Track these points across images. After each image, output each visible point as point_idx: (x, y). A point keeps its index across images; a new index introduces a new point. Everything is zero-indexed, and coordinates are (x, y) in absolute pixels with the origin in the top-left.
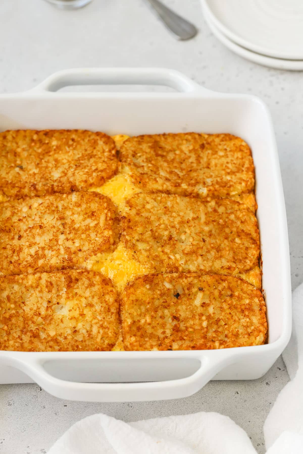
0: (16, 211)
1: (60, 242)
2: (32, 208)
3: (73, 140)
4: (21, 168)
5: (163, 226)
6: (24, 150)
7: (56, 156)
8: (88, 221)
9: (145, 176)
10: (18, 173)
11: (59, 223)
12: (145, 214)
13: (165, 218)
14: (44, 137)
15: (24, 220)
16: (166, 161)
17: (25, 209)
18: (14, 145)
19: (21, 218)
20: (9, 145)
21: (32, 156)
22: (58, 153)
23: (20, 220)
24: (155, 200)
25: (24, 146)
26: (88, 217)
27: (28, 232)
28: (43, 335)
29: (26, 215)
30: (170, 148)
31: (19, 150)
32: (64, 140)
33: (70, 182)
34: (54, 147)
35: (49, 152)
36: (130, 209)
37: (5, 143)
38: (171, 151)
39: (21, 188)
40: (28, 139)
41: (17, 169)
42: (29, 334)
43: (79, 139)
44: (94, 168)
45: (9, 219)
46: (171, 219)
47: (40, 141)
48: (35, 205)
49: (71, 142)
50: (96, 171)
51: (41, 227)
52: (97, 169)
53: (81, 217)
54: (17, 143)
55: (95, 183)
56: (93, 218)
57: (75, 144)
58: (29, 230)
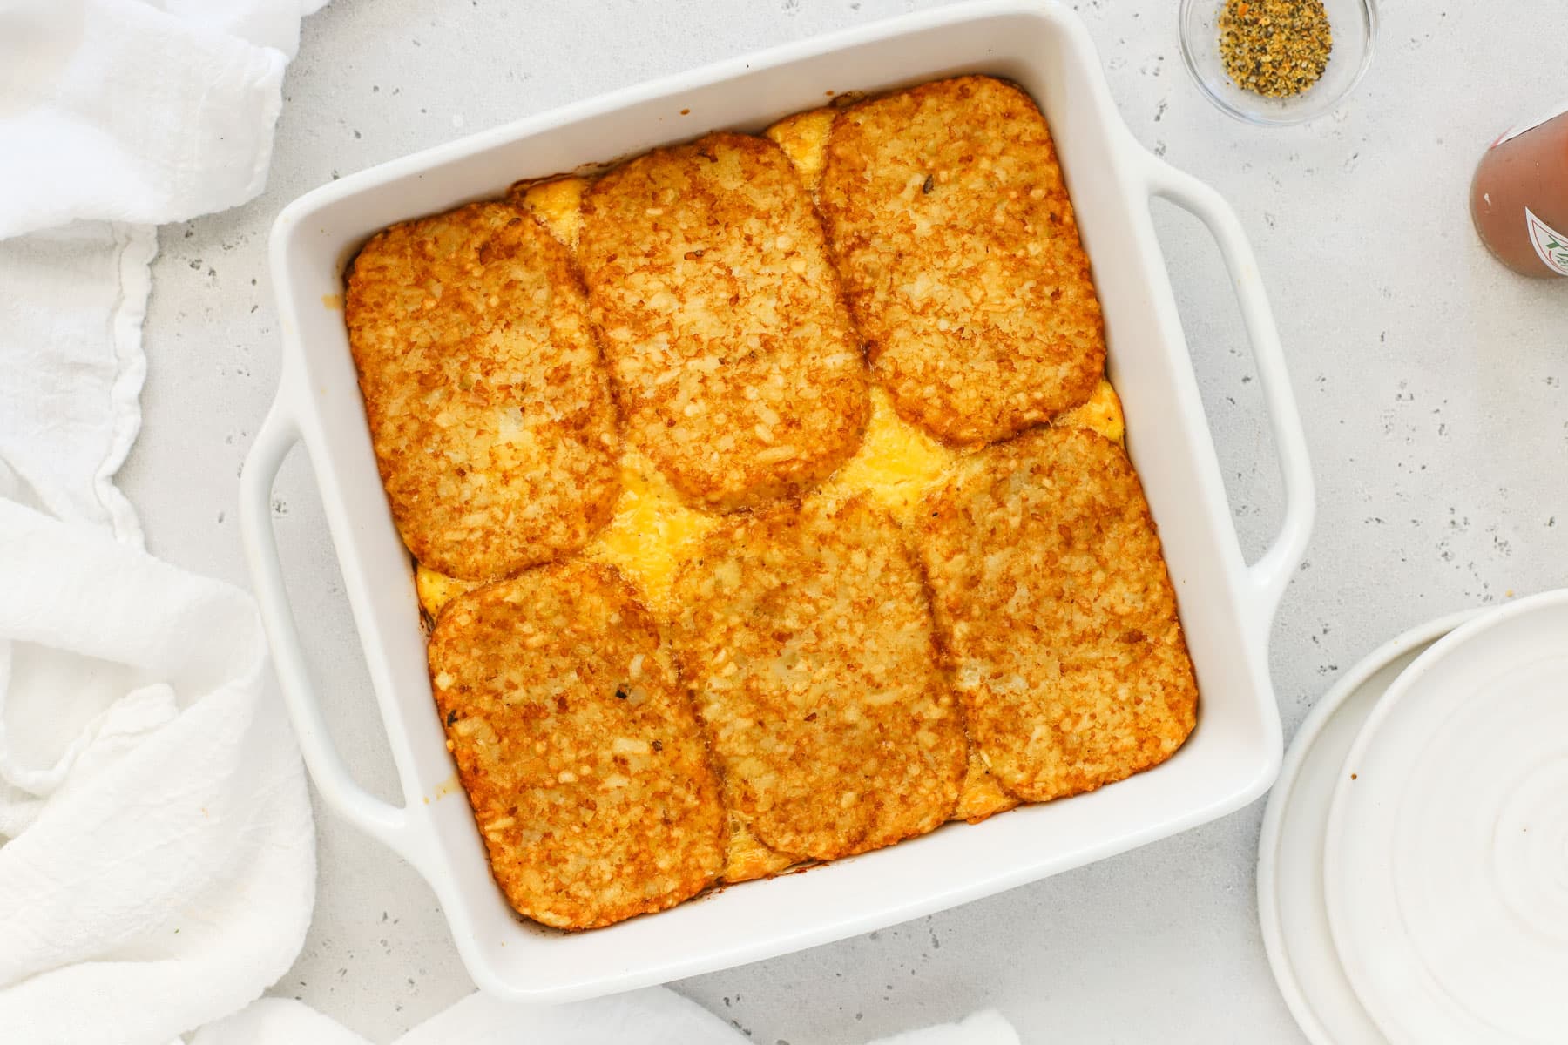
0: (775, 220)
1: (694, 364)
2: (788, 260)
3: (1056, 294)
4: (926, 188)
5: (810, 609)
6: (989, 176)
7: (993, 266)
8: (771, 418)
9: (963, 522)
10: (903, 187)
11: (755, 344)
12: (830, 557)
13: (840, 607)
14: (1046, 216)
15: (751, 250)
16: (1050, 558)
17: (783, 243)
18: (997, 147)
19: (756, 240)
20: (992, 134)
21: (975, 204)
22: (1004, 268)
23: (749, 239)
24: (887, 569)
25: (1001, 175)
26: (783, 415)
27: (716, 270)
28: (435, 397)
29: (765, 252)
30: (1106, 554)
31: (985, 164)
32: (1051, 272)
33: (887, 335)
34: (1020, 253)
35: (1002, 245)
36: (829, 516)
37: (991, 123)
38: (1098, 557)
39: (847, 210)
40: (1025, 176)
41: (919, 180)
42: (426, 366)
43: (1064, 310)
44: (954, 381)
45: (749, 210)
46: (842, 623)
47: (1030, 210)
48: (798, 266)
49: (1048, 291)
50: (943, 392)
51: (735, 300)
52: (950, 390)
53: (777, 396)
54: (1003, 152)
55: (899, 401)
56: (781, 429)
57: (1047, 303)
58: (723, 272)
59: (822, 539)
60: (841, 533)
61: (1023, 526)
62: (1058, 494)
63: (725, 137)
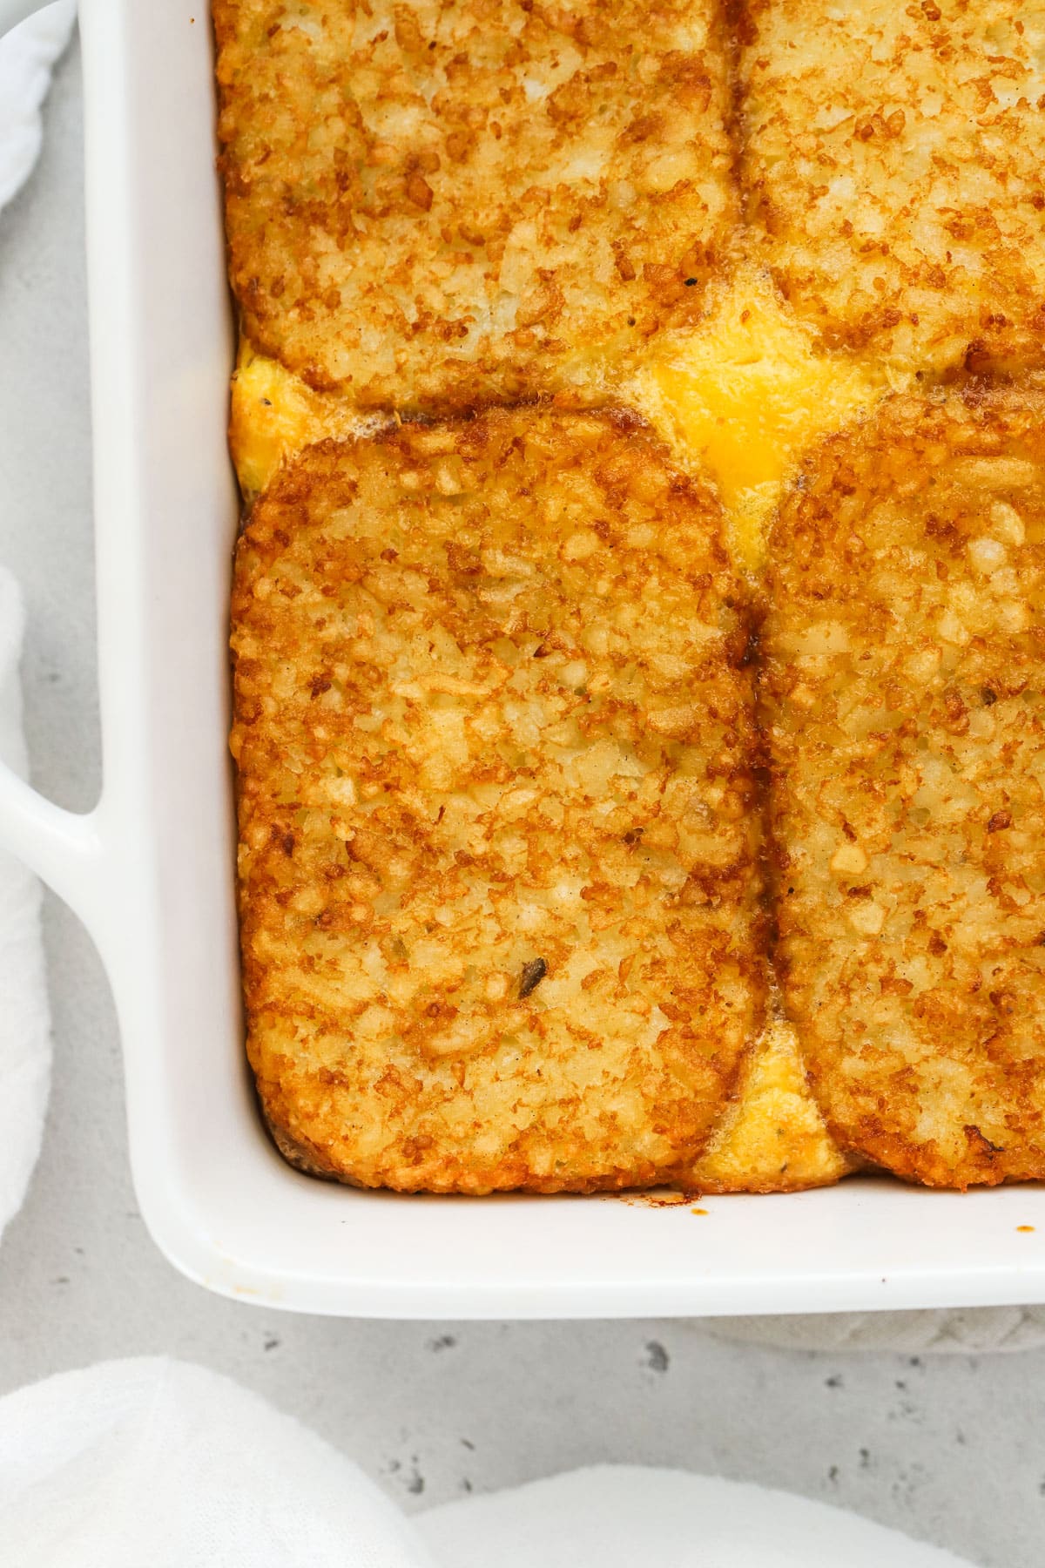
0: (875, 971)
2: (869, 879)
3: (318, 686)
4: (535, 974)
5: (993, 144)
6: (400, 966)
7: (437, 774)
8: (985, 552)
9: (636, 253)
10: (588, 983)
11: (983, 720)
12: (929, 241)
14: (305, 854)
15: (937, 920)
17: (867, 917)
18: (376, 1020)
19: (923, 941)
20: (376, 1053)
21: (445, 916)
22: (414, 767)
23: (938, 946)
24: (816, 193)
25: (374, 962)
26: (957, 552)
27: (1021, 898)
29: (909, 910)
30: (339, 126)
31: (403, 991)
32: (320, 733)
33: (705, 668)
34: (372, 789)
35: (408, 817)
36: (914, 321)
37: (372, 1074)
38: (358, 124)
39: (721, 957)
40: (321, 944)
41: (548, 989)
43: (311, 649)
44: (582, 545)
45: (922, 1011)
46: (931, 107)
47: (331, 873)
48: (849, 859)
49: (333, 699)
50: (615, 525)
51: (997, 824)
52: (601, 528)
53: (963, 594)
54: (362, 1008)
55: (710, 530)
56: (967, 526)
57: (342, 672)
58: (1009, 890)
59: (940, 280)
60: (895, 283)
61: (506, 226)
62: (418, 273)
63: (938, 1173)
